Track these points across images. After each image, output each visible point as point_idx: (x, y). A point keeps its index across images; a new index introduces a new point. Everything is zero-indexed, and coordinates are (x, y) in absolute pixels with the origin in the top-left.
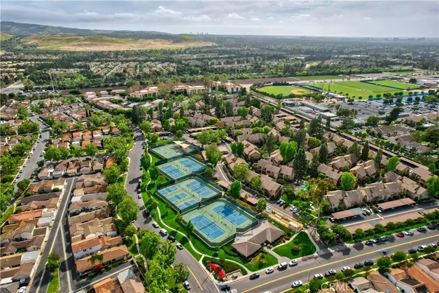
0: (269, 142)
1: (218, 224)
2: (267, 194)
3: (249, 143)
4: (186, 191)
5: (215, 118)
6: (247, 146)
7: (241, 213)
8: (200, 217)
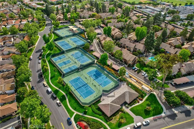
0: (128, 27)
1: (90, 85)
2: (126, 62)
3: (115, 28)
4: (71, 59)
5: (95, 13)
6: (114, 30)
7: (107, 76)
8: (78, 79)
